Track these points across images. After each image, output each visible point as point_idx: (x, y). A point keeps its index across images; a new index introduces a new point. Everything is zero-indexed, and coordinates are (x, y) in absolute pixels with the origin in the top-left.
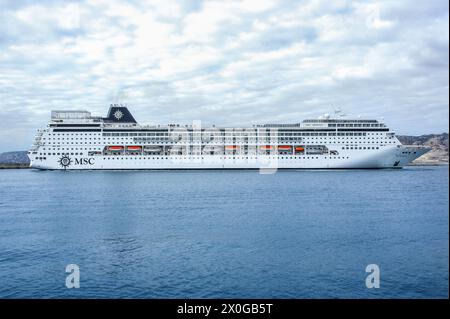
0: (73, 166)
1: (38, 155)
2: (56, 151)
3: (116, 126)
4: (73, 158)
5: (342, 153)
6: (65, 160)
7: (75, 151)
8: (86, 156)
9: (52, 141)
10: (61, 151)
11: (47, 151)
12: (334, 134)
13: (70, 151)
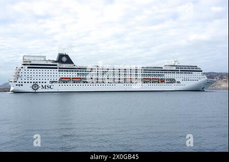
0: (40, 90)
1: (18, 83)
2: (29, 81)
3: (64, 66)
4: (40, 85)
5: (182, 83)
6: (35, 86)
7: (41, 81)
8: (48, 84)
9: (27, 74)
10: (32, 81)
11: (23, 81)
12: (178, 73)
13: (38, 81)
